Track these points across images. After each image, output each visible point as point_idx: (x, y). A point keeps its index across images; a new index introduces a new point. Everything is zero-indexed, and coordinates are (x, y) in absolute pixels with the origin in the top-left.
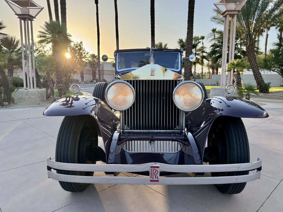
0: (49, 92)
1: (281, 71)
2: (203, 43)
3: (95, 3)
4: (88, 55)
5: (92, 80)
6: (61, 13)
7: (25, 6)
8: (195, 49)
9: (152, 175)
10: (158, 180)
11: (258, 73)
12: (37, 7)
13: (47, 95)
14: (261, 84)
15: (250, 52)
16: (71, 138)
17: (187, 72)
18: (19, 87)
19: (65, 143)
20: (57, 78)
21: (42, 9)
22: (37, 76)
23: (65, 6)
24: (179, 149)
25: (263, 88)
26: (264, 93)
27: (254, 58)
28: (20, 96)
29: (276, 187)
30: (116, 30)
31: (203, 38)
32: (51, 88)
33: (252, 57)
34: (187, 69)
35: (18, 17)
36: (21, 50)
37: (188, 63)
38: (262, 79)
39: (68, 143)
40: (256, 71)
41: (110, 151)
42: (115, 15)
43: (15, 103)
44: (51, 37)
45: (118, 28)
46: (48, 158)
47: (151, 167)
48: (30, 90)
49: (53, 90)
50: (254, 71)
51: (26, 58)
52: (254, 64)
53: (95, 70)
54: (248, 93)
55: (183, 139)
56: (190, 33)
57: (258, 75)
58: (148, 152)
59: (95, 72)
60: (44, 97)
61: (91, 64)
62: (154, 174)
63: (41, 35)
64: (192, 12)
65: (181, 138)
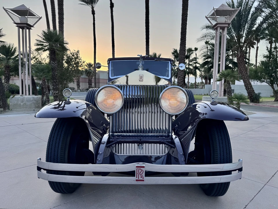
0: (44, 99)
1: (270, 82)
2: (196, 54)
3: (92, 14)
4: (84, 63)
5: (88, 88)
6: (59, 23)
7: (23, 15)
8: (188, 59)
9: (138, 175)
10: (143, 179)
11: (249, 84)
12: (36, 16)
13: (43, 101)
14: (251, 94)
15: (241, 63)
16: (61, 139)
17: (180, 81)
18: (15, 93)
19: (55, 144)
20: (53, 86)
21: (40, 18)
22: (34, 83)
23: (63, 16)
24: (167, 152)
25: (253, 98)
26: (255, 102)
27: (245, 69)
28: (16, 102)
29: (260, 190)
30: (112, 40)
31: (196, 49)
32: (46, 95)
33: (243, 68)
34: (180, 78)
35: (16, 25)
36: (18, 58)
37: (181, 73)
38: (252, 89)
39: (59, 144)
40: (247, 81)
41: (99, 153)
42: (111, 26)
43: (10, 110)
44: (47, 46)
45: (114, 38)
46: (38, 158)
47: (137, 167)
48: (26, 97)
49: (48, 97)
50: (244, 82)
51: (23, 65)
52: (245, 75)
53: (91, 78)
54: (238, 102)
55: (170, 141)
56: (183, 44)
57: (248, 86)
58: (136, 154)
59: (91, 81)
60: (39, 103)
61: (87, 72)
62: (139, 174)
63: (38, 43)
64: (185, 24)
65: (167, 140)
